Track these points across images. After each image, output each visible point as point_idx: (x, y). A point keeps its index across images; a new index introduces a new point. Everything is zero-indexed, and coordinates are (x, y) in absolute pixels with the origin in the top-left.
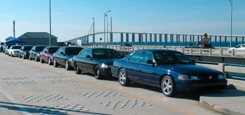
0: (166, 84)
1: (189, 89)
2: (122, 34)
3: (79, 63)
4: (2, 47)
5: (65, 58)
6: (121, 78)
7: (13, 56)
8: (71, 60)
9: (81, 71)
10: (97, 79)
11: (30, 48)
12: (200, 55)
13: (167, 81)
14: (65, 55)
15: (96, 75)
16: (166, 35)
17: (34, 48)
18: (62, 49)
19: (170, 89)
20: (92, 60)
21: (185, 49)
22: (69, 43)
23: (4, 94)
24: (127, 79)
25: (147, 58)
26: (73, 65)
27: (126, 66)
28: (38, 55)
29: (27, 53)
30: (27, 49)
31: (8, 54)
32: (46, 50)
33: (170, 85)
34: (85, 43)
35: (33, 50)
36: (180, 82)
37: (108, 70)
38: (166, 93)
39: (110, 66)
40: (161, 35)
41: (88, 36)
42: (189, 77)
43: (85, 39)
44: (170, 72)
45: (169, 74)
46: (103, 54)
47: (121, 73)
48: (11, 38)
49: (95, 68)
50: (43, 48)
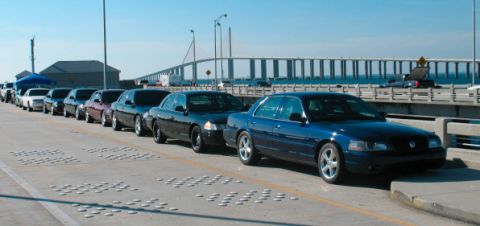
0: (327, 159)
1: (370, 168)
2: (252, 62)
3: (162, 122)
4: (9, 92)
5: (135, 111)
6: (241, 150)
7: (31, 110)
8: (145, 115)
9: (166, 137)
10: (196, 152)
11: (64, 94)
12: (409, 101)
13: (328, 153)
14: (133, 107)
15: (195, 145)
16: (343, 63)
17: (73, 93)
18: (128, 95)
19: (334, 169)
20: (186, 115)
21: (378, 90)
22: (144, 82)
23: (18, 182)
24: (255, 150)
25: (291, 110)
26: (149, 126)
27: (251, 126)
28: (81, 106)
29: (58, 103)
30: (60, 95)
31: (21, 106)
32: (97, 96)
33: (334, 160)
34: (177, 81)
35: (72, 98)
36: (352, 154)
37: (218, 134)
38: (327, 177)
39: (222, 127)
40: (332, 63)
41: (182, 67)
42: (371, 145)
43: (176, 73)
44: (335, 137)
45: (332, 139)
46: (209, 102)
47: (242, 140)
48: (26, 73)
49: (193, 130)
50: (92, 92)
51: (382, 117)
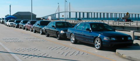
1: (110, 45)
2: (76, 13)
3: (48, 31)
4: (3, 21)
5: (40, 27)
6: (71, 39)
7: (9, 26)
8: (43, 28)
9: (49, 35)
10: (58, 39)
12: (123, 26)
13: (98, 41)
14: (40, 26)
15: (58, 37)
16: (104, 14)
17: (22, 21)
18: (38, 22)
19: (99, 45)
20: (55, 28)
21: (114, 22)
22: (44, 18)
23: (4, 48)
24: (75, 39)
25: (87, 27)
26: (44, 32)
27: (75, 32)
28: (24, 25)
29: (17, 24)
30: (18, 22)
31: (6, 25)
32: (29, 22)
33: (99, 43)
34: (54, 18)
35: (21, 23)
36: (105, 41)
37: (65, 34)
38: (97, 48)
39: (66, 32)
40: (100, 13)
41: (55, 14)
42: (110, 38)
43: (53, 16)
44: (100, 36)
45: (99, 36)
46: (62, 25)
47: (72, 36)
48: (8, 15)
49: (57, 33)
50: (27, 21)
51: (114, 30)
